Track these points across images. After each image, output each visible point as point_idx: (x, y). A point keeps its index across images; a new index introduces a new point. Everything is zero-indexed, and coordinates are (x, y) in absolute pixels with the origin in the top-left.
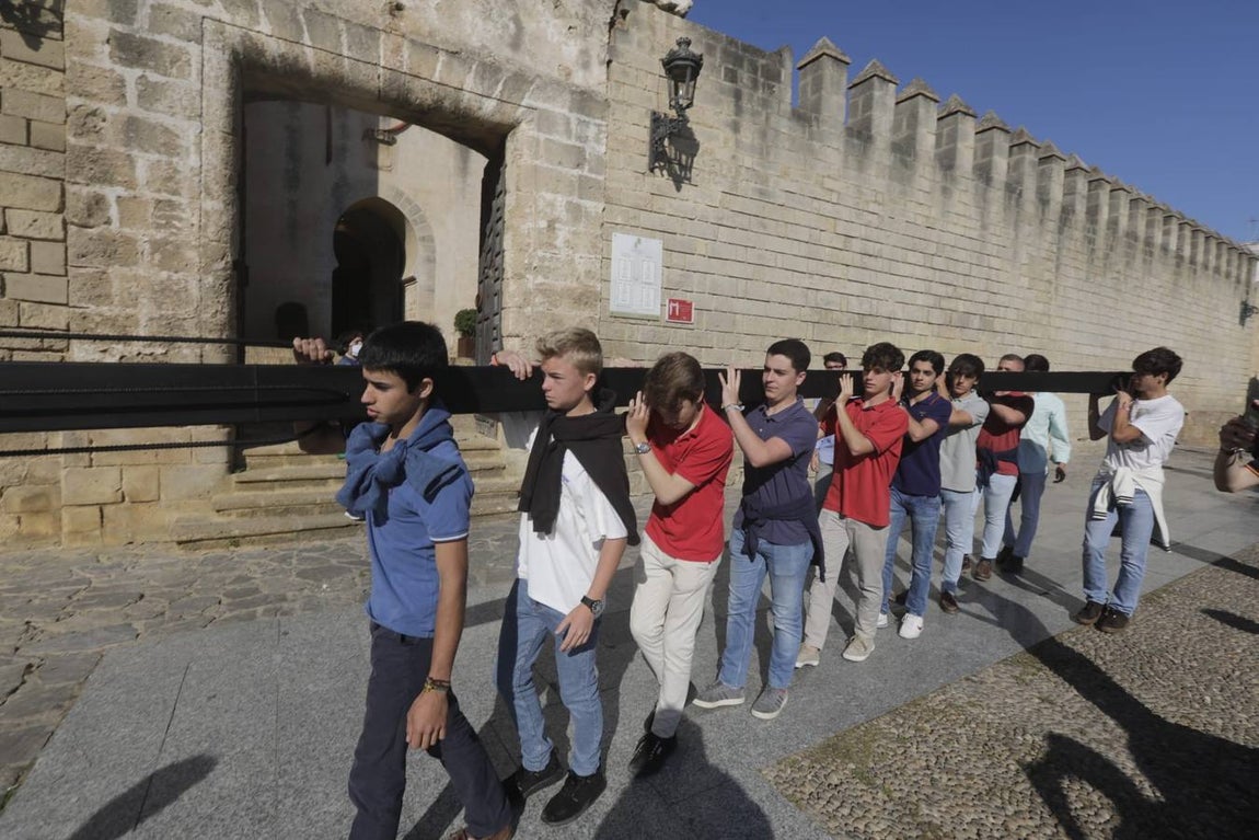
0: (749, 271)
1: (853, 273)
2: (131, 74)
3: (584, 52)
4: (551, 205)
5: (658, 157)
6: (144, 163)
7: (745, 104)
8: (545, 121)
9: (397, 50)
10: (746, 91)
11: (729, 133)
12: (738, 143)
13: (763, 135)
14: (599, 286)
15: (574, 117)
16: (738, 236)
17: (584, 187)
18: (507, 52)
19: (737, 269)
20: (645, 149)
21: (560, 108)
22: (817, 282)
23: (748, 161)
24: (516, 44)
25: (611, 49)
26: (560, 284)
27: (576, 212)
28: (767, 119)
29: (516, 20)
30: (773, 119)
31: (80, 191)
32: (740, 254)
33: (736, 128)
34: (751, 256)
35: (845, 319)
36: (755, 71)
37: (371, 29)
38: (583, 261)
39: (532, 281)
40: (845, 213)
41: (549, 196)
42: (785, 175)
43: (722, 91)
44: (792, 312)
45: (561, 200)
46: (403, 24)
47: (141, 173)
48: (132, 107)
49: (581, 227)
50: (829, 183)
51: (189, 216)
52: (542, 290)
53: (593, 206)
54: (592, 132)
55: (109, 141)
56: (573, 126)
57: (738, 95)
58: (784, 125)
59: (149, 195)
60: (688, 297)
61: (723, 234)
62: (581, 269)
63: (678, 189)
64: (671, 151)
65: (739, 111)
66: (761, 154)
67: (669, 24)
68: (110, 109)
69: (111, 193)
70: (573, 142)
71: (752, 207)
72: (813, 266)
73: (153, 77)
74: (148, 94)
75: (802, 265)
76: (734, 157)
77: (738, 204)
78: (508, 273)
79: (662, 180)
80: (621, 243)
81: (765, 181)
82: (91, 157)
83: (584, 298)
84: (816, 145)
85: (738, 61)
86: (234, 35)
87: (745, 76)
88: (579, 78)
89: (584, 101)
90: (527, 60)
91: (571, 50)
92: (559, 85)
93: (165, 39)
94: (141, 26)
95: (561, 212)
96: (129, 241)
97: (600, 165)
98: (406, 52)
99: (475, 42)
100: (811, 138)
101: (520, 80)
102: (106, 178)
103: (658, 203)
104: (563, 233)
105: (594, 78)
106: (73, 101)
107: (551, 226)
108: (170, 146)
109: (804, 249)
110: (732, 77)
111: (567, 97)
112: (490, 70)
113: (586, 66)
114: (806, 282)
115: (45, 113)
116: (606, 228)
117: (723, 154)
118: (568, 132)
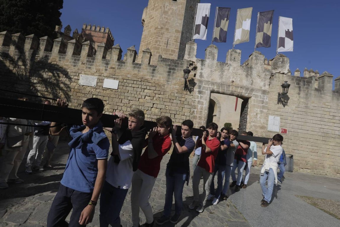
0: (303, 124)
1: (336, 125)
2: (199, 95)
3: (265, 84)
4: (257, 111)
5: (279, 101)
6: (199, 106)
7: (301, 89)
8: (256, 96)
9: (233, 88)
10: (302, 86)
11: (297, 95)
12: (300, 97)
13: (307, 95)
14: (266, 125)
15: (262, 95)
16: (299, 116)
17: (263, 107)
18: (250, 86)
19: (300, 123)
20: (277, 100)
21: (259, 94)
22: (323, 127)
23: (302, 100)
24: (252, 84)
25: (270, 82)
26: (258, 125)
27: (262, 112)
28: (308, 91)
29: (252, 81)
30: (309, 91)
31: (192, 110)
32: (300, 120)
33: (299, 94)
34: (303, 120)
35: (334, 136)
36: (304, 82)
37: (229, 86)
38: (262, 121)
39: (252, 124)
40: (333, 111)
41: (257, 109)
42: (313, 102)
43: (296, 87)
44: (315, 133)
45: (259, 110)
46: (234, 84)
47: (199, 108)
48: (199, 100)
49: (262, 115)
50: (327, 104)
51: (203, 113)
52: (254, 126)
53: (265, 111)
54: (265, 97)
55: (196, 104)
56: (262, 97)
57: (300, 87)
58: (313, 92)
59: (199, 110)
60: (286, 129)
61: (295, 116)
62: (262, 122)
63: (284, 107)
64: (282, 99)
65: (300, 90)
66: (306, 99)
67: (283, 76)
68: (197, 100)
69: (195, 110)
70: (262, 99)
71: (304, 110)
72: (322, 123)
73: (202, 95)
74: (201, 97)
75: (319, 123)
76: (298, 100)
77: (300, 109)
78: (248, 122)
79: (281, 105)
80: (271, 118)
81: (308, 104)
82: (194, 106)
83: (263, 127)
84: (323, 96)
85: (300, 81)
86: (211, 89)
87: (302, 83)
88: (263, 88)
89: (264, 92)
90: (253, 86)
91: (262, 84)
92: (259, 90)
93: (204, 90)
94: (201, 90)
95: (259, 112)
96: (196, 116)
97: (267, 103)
98: (234, 88)
99: (245, 85)
100: (321, 94)
101: (252, 90)
102: (195, 108)
103: (279, 110)
104: (259, 116)
105: (267, 88)
106: (193, 99)
107: (257, 114)
108: (202, 104)
109: (319, 119)
110: (298, 84)
111: (261, 92)
112: (247, 89)
113: (265, 86)
114: (320, 126)
115: (190, 101)
116: (267, 115)
117: (296, 99)
118: (261, 98)
